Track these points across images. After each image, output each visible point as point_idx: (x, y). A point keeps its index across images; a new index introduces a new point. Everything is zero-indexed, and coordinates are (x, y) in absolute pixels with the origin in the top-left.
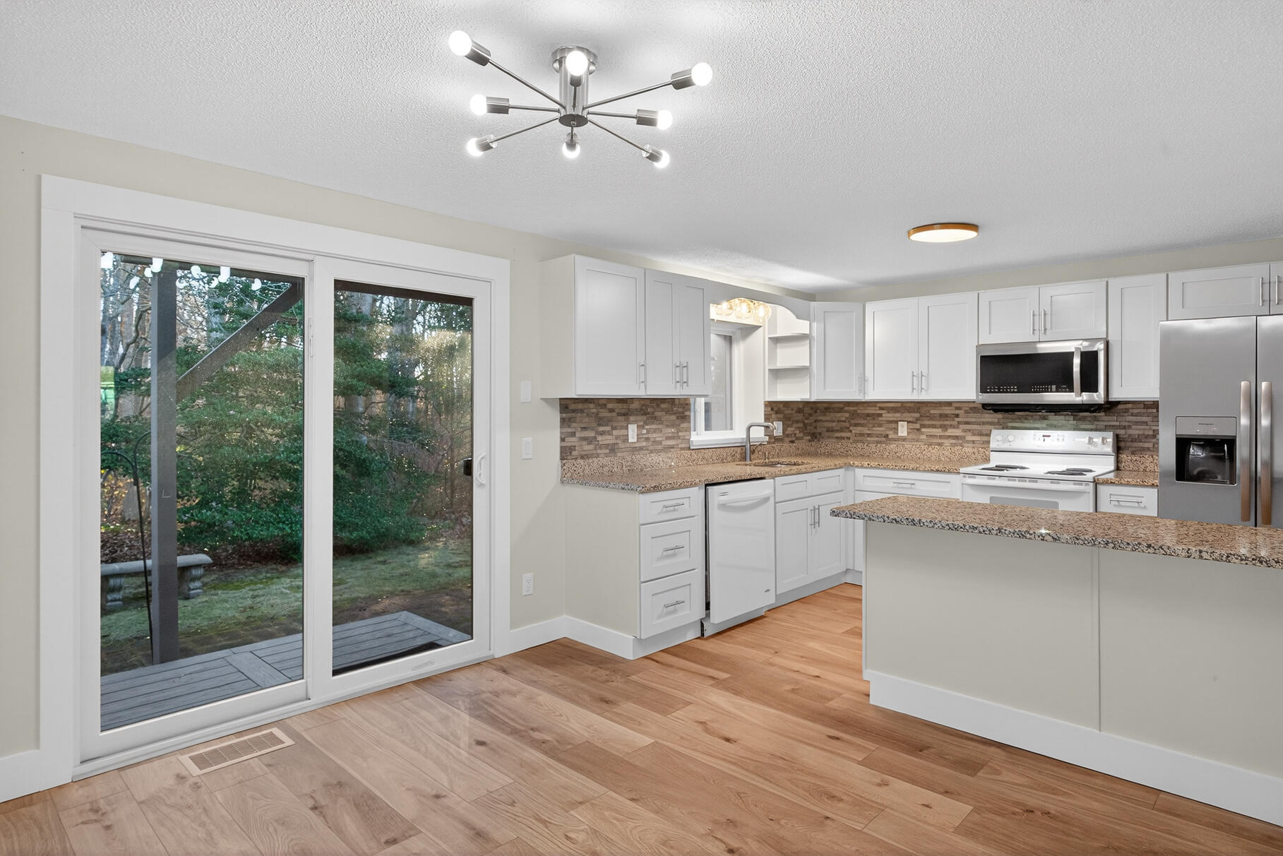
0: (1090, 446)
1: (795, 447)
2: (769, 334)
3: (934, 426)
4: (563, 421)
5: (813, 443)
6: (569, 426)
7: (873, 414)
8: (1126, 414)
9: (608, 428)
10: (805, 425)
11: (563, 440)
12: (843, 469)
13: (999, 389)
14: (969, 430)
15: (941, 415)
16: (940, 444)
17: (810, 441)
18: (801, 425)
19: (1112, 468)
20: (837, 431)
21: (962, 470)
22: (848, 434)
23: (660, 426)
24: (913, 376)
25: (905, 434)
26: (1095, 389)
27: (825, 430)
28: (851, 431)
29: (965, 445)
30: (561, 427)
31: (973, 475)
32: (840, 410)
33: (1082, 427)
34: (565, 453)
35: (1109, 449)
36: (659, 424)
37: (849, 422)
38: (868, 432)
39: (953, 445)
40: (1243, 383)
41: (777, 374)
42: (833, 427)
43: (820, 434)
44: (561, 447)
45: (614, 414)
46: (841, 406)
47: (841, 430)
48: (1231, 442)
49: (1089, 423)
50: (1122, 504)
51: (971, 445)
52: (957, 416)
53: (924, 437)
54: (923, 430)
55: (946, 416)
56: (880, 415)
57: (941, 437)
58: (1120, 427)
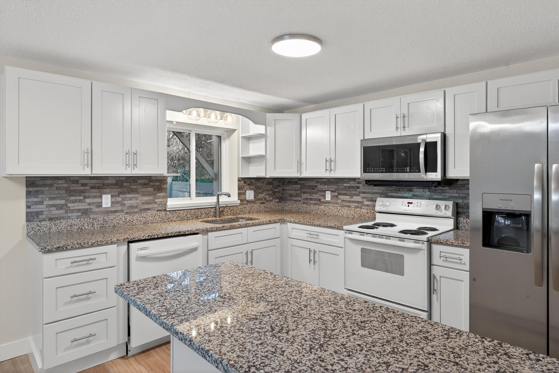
0: (437, 211)
1: (264, 206)
2: (241, 134)
3: (346, 195)
4: (28, 194)
5: (279, 204)
6: (36, 197)
7: (313, 186)
8: (463, 188)
9: (82, 198)
10: (274, 193)
11: (28, 207)
12: (279, 224)
13: (374, 170)
14: (365, 198)
15: (349, 187)
16: (349, 206)
17: (277, 202)
18: (271, 192)
19: (452, 227)
20: (295, 196)
21: (345, 227)
22: (300, 199)
23: (137, 195)
24: (326, 161)
25: (329, 199)
26: (435, 170)
27: (288, 195)
28: (301, 197)
29: (363, 207)
30: (27, 198)
31: (351, 232)
32: (296, 183)
33: (435, 196)
34: (31, 217)
35: (449, 213)
36: (137, 193)
37: (301, 190)
38: (311, 197)
39: (356, 207)
40: (537, 166)
41: (248, 160)
42: (292, 194)
43: (286, 197)
44: (27, 213)
45: (88, 188)
46: (297, 180)
47: (297, 196)
48: (528, 215)
49: (438, 194)
50: (448, 259)
51: (366, 208)
52: (358, 188)
53: (339, 201)
54: (340, 196)
55: (352, 187)
56: (316, 186)
57: (349, 202)
58: (458, 198)
